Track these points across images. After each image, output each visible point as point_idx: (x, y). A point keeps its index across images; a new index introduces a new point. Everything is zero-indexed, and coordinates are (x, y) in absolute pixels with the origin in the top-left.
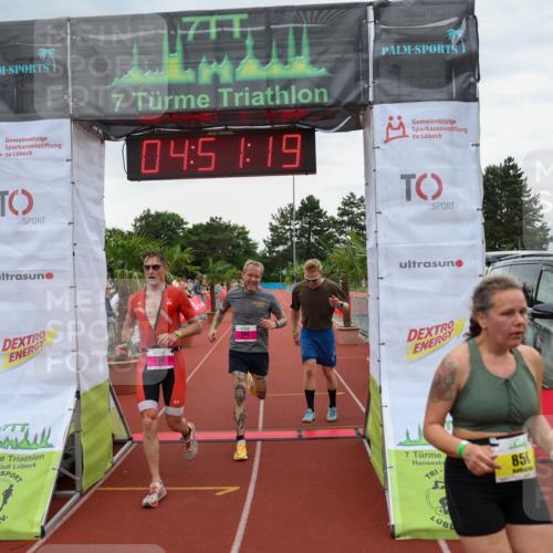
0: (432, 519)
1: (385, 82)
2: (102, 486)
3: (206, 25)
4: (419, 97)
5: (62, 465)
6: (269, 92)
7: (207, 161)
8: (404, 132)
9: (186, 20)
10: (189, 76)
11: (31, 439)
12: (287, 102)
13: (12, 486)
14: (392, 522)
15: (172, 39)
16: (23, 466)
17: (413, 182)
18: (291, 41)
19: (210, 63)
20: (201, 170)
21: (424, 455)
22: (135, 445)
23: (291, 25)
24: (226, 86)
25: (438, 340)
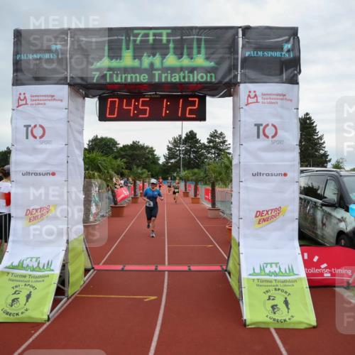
0: (267, 316)
1: (248, 72)
2: (79, 294)
3: (147, 35)
4: (266, 81)
5: (58, 282)
6: (182, 74)
7: (144, 112)
8: (257, 100)
9: (136, 32)
10: (136, 63)
11: (41, 266)
12: (191, 80)
13: (31, 292)
15: (128, 42)
16: (37, 281)
18: (195, 46)
19: (149, 56)
20: (141, 116)
21: (262, 281)
22: (96, 271)
23: (195, 37)
24: (157, 70)
25: (272, 217)
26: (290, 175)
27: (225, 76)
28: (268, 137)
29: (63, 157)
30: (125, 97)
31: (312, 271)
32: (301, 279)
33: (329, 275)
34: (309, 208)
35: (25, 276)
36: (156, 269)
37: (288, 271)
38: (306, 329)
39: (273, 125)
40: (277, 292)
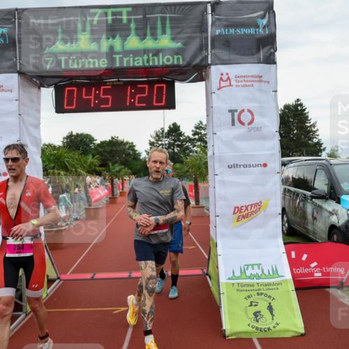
0: (249, 325)
1: (219, 52)
3: (106, 14)
4: (239, 61)
6: (146, 57)
7: (106, 101)
8: (230, 83)
9: (92, 11)
10: (94, 47)
12: (156, 64)
14: (224, 328)
15: (84, 23)
17: (236, 114)
18: (159, 25)
19: (108, 38)
20: (102, 106)
21: (244, 285)
22: (62, 282)
24: (118, 53)
25: (252, 213)
26: (270, 165)
28: (243, 124)
30: (84, 85)
31: (301, 270)
32: (286, 281)
33: (320, 274)
34: (298, 201)
37: (271, 273)
38: (293, 337)
39: (249, 111)
40: (260, 297)
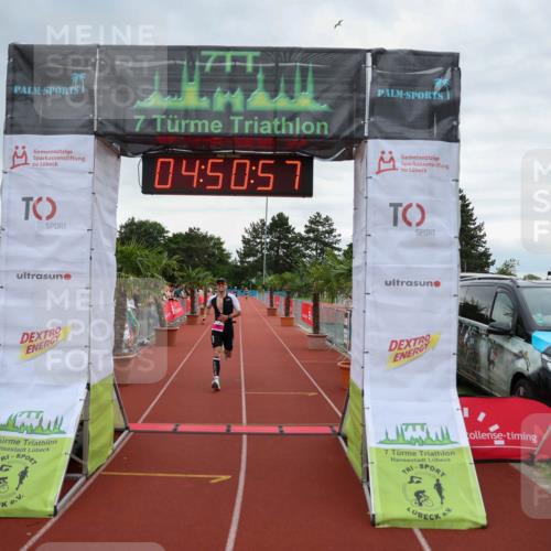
0: (409, 509)
1: (380, 120)
2: (105, 470)
3: (222, 59)
5: (73, 452)
6: (276, 122)
7: (215, 181)
8: (394, 166)
9: (204, 53)
10: (204, 103)
11: (45, 427)
12: (291, 132)
13: (27, 468)
14: (373, 512)
15: (191, 69)
16: (37, 450)
17: (400, 210)
18: (298, 78)
19: (225, 93)
20: (209, 187)
21: (401, 453)
22: (131, 434)
23: (298, 64)
24: (237, 114)
25: (416, 351)
26: (444, 284)
27: (343, 128)
28: (409, 224)
29: (84, 250)
30: (185, 156)
31: (476, 436)
32: (461, 450)
33: (502, 442)
34: (467, 336)
35: (18, 442)
36: (228, 430)
37: (440, 438)
39: (418, 206)
40: (424, 470)
